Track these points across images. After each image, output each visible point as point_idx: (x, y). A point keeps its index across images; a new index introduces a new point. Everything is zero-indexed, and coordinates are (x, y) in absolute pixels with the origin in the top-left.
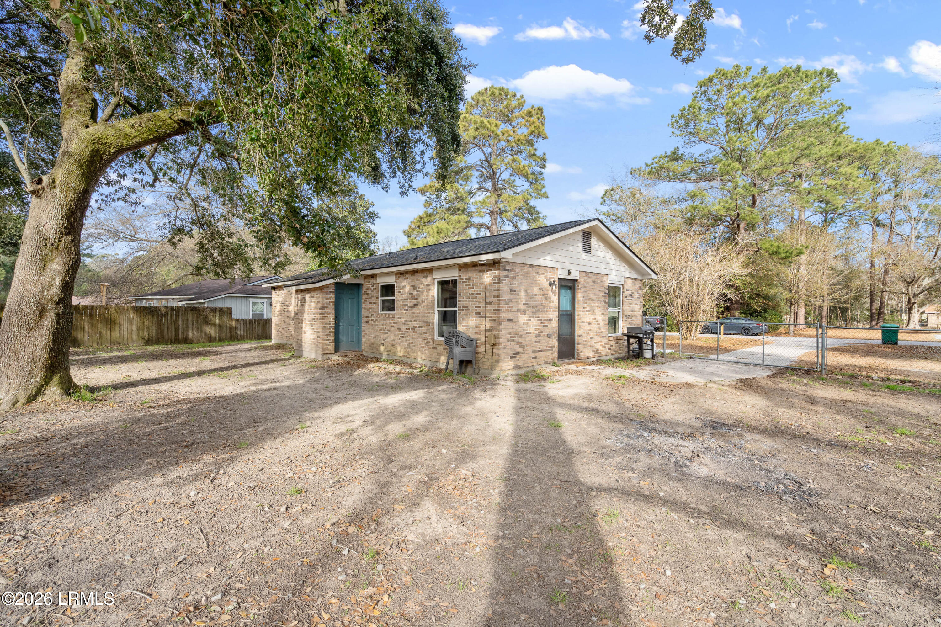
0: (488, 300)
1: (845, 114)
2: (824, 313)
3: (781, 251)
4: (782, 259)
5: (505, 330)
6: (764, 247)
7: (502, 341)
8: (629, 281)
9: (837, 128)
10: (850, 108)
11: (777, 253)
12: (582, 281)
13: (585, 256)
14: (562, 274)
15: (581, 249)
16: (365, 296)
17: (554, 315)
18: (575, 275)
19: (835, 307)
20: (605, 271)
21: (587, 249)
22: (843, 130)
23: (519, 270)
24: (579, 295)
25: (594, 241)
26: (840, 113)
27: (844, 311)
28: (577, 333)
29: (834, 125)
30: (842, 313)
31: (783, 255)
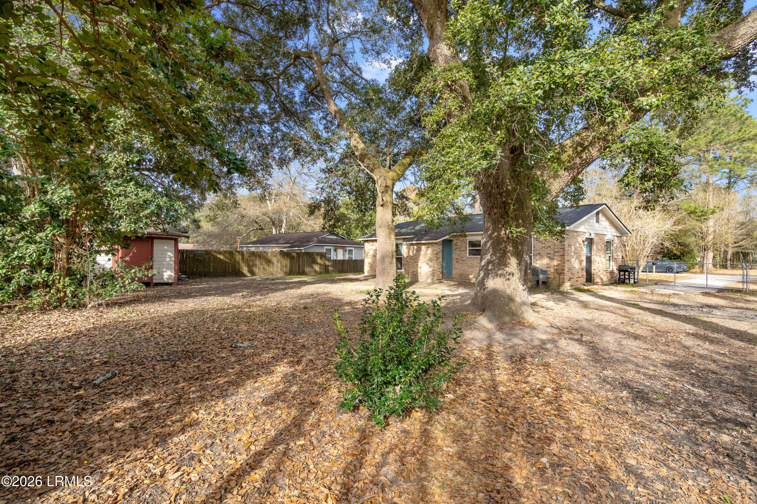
0: (556, 250)
1: (748, 105)
2: (729, 257)
3: (697, 211)
4: (699, 216)
5: (567, 265)
6: (684, 207)
7: (566, 272)
8: (616, 238)
9: (741, 117)
10: (752, 100)
11: (694, 212)
12: (596, 239)
13: (597, 225)
14: (587, 236)
15: (595, 221)
16: (455, 247)
17: (584, 258)
18: (593, 236)
19: (738, 253)
20: (605, 233)
21: (598, 221)
22: (747, 119)
23: (571, 234)
24: (594, 247)
25: (600, 215)
26: (745, 105)
27: (745, 255)
28: (593, 268)
29: (739, 115)
30: (744, 256)
31: (700, 214)
